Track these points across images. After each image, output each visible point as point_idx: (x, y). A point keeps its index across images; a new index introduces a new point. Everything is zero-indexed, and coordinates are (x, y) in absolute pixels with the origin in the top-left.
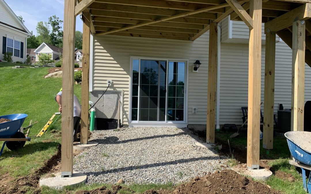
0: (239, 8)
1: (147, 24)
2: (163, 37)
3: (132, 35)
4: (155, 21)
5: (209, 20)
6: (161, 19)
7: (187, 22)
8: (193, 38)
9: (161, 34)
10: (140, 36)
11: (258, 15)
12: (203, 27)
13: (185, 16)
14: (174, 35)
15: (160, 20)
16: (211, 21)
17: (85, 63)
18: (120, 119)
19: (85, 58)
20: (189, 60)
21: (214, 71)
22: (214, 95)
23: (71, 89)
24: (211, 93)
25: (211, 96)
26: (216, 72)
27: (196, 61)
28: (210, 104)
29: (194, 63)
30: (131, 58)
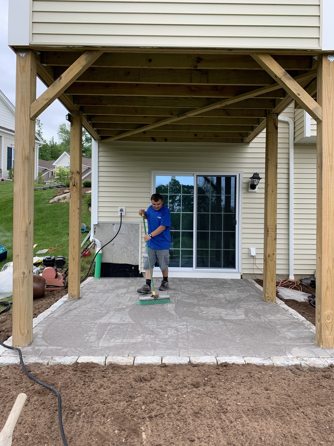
0: (296, 88)
1: (168, 122)
2: (201, 140)
3: (153, 139)
4: (178, 117)
5: (266, 110)
6: (186, 113)
7: (230, 116)
8: (247, 139)
9: (196, 135)
10: (166, 140)
11: (330, 98)
12: (258, 122)
13: (221, 106)
14: (216, 136)
15: (185, 115)
16: (267, 111)
17: (74, 185)
18: (137, 264)
19: (73, 177)
20: (243, 173)
21: (273, 191)
22: (273, 230)
23: (27, 230)
24: (269, 227)
25: (269, 233)
26: (276, 193)
27: (253, 174)
28: (268, 244)
29: (250, 178)
30: (153, 173)
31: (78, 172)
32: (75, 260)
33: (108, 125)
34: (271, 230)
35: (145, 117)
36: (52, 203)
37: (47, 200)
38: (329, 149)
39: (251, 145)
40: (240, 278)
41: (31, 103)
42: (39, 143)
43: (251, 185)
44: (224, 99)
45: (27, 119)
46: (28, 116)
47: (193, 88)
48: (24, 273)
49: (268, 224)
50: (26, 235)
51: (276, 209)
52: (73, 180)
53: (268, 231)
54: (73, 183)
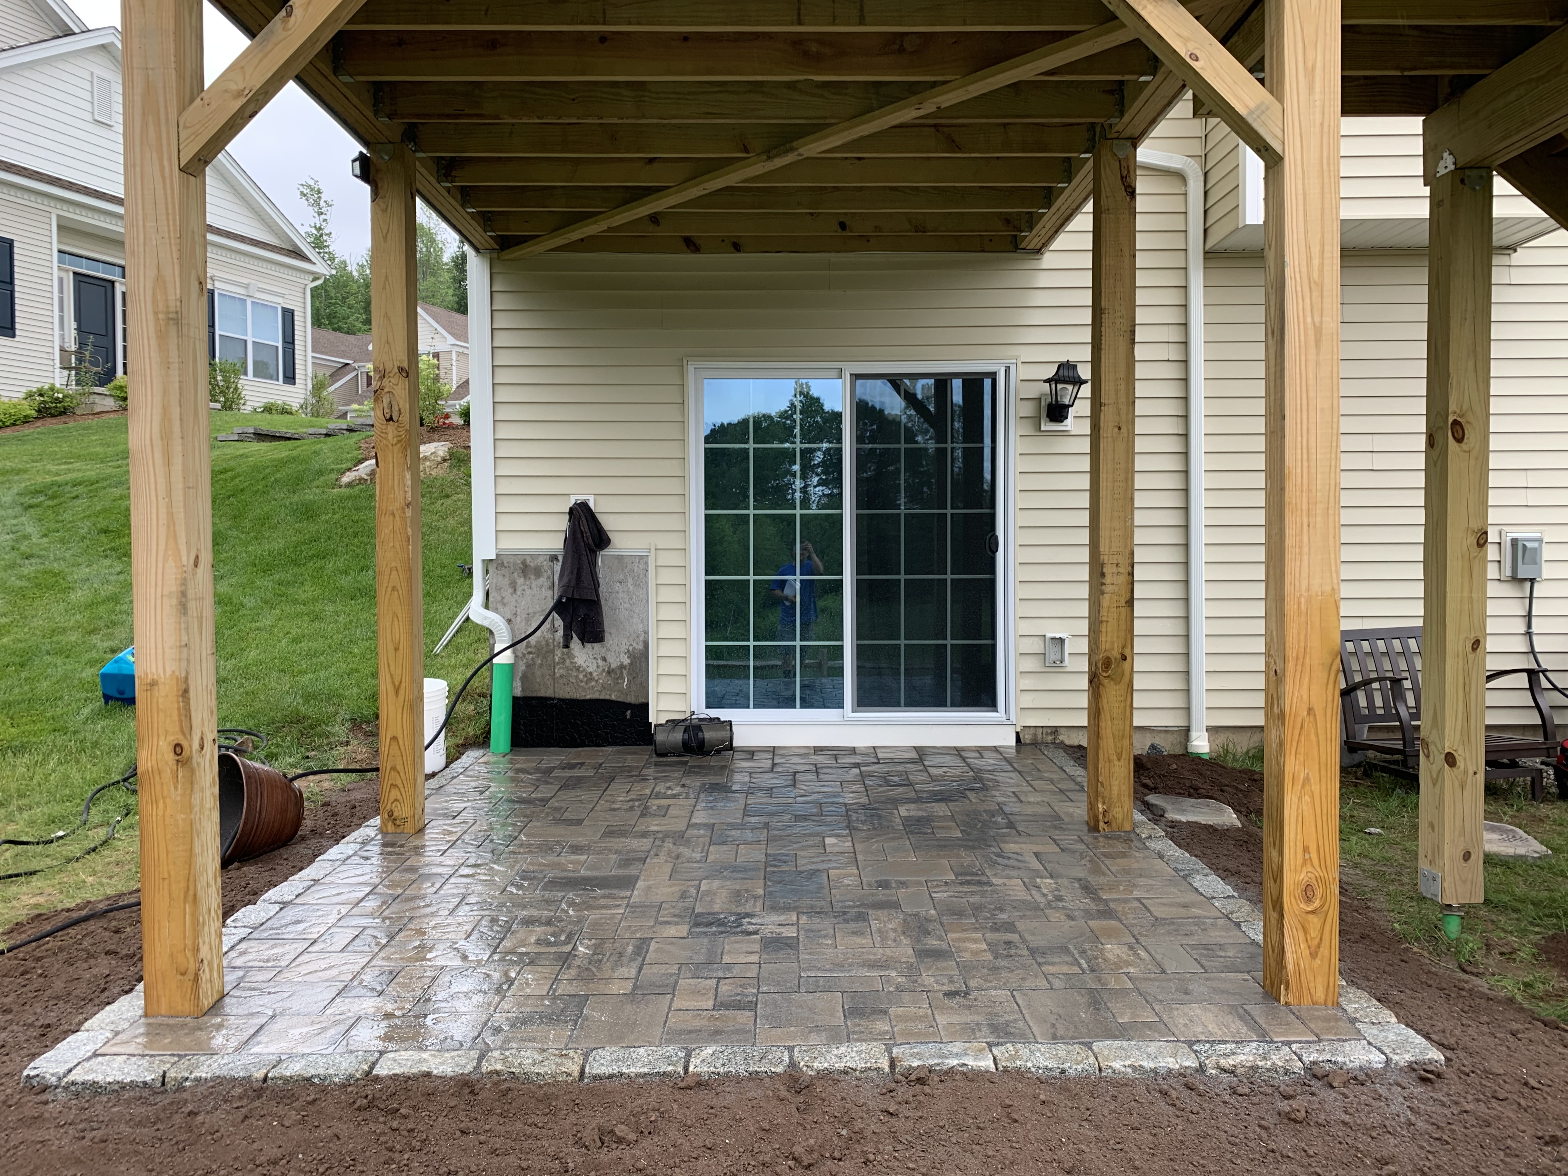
0: (1185, 34)
1: (732, 178)
2: (864, 242)
3: (691, 245)
4: (769, 158)
5: (1093, 125)
6: (795, 144)
7: (959, 149)
8: (1032, 239)
9: (843, 226)
10: (737, 247)
11: (1314, 68)
12: (1068, 170)
13: (922, 112)
14: (919, 227)
15: (792, 150)
16: (1098, 129)
17: (391, 419)
18: (643, 700)
19: (386, 390)
20: (1019, 364)
21: (1120, 428)
22: (1121, 570)
23: (183, 588)
24: (1106, 558)
25: (1108, 579)
26: (1131, 436)
27: (1056, 366)
28: (1102, 622)
29: (1045, 381)
30: (691, 368)
31: (401, 370)
32: (402, 691)
33: (518, 194)
34: (1115, 570)
35: (651, 160)
36: (349, 485)
37: (334, 476)
38: (1309, 264)
39: (1048, 259)
40: (1012, 742)
41: (182, 109)
42: (312, 273)
43: (1050, 406)
44: (934, 84)
45: (167, 170)
46: (170, 159)
47: (814, 48)
48: (178, 750)
49: (1102, 549)
50: (183, 607)
51: (1133, 494)
52: (386, 400)
53: (1103, 575)
54: (386, 410)
